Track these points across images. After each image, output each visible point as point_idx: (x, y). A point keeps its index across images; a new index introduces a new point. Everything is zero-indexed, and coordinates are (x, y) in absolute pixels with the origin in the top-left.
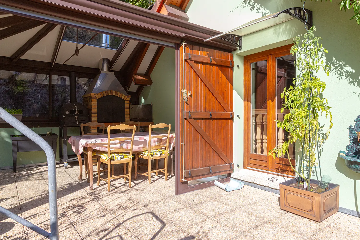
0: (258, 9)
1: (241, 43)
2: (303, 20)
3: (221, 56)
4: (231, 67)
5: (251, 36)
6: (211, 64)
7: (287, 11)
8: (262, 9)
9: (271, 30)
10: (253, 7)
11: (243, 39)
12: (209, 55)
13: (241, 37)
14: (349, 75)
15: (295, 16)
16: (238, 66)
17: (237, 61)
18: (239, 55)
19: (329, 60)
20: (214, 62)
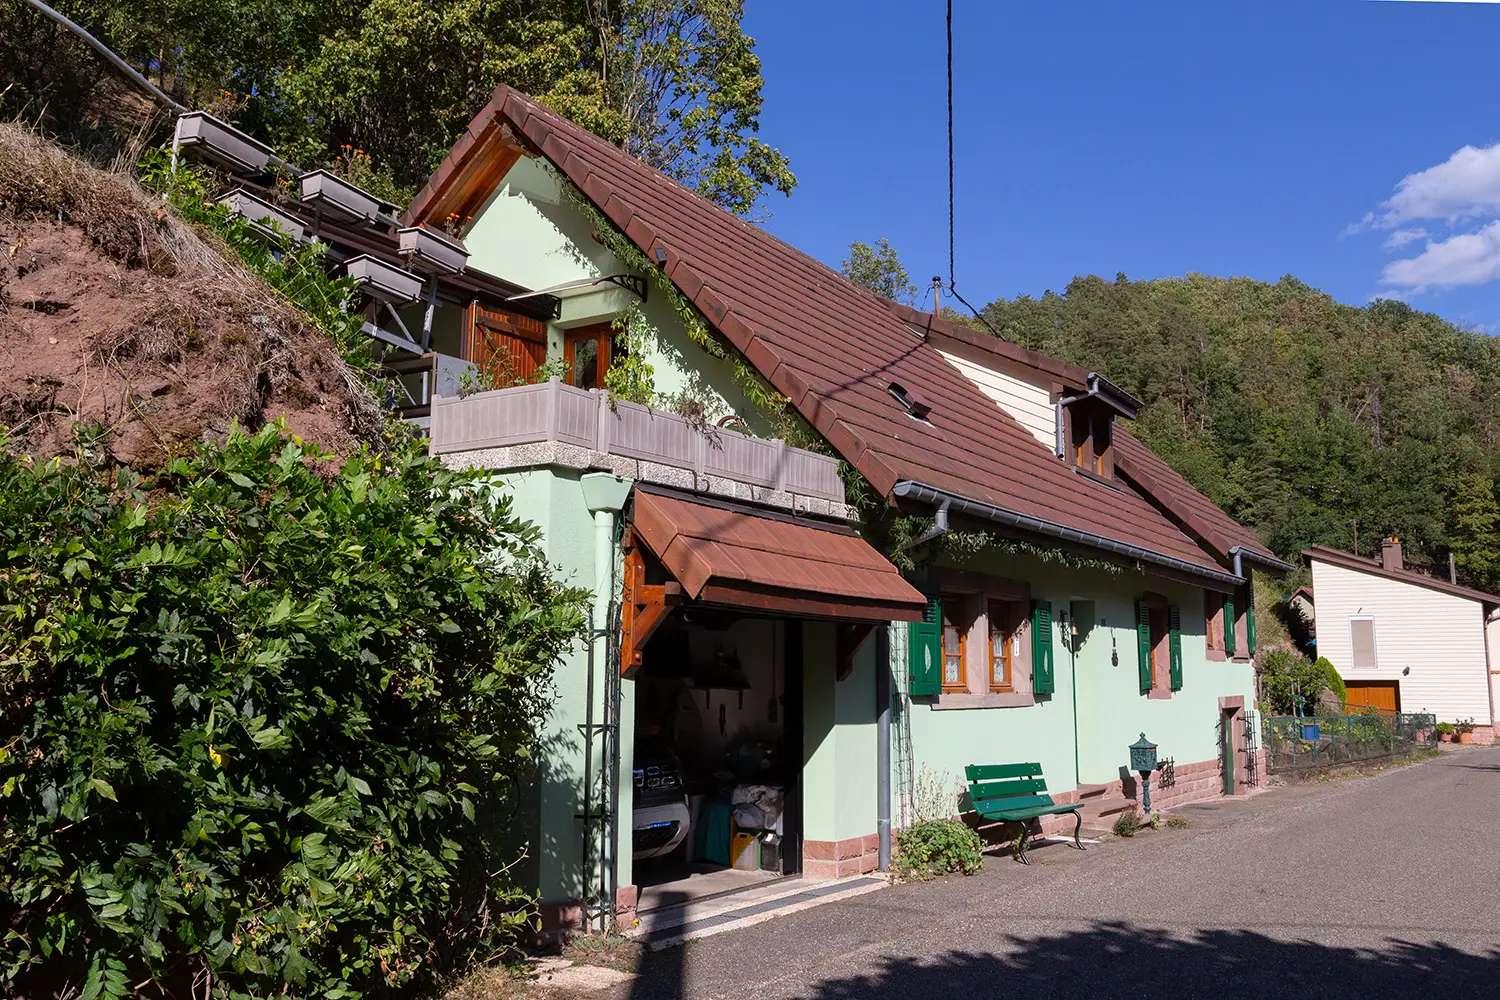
0: (585, 264)
1: (560, 309)
2: (635, 291)
3: (528, 325)
4: (544, 345)
5: (575, 300)
6: (511, 335)
7: (610, 279)
8: (590, 264)
9: (601, 295)
10: (578, 260)
11: (563, 303)
12: (509, 320)
13: (560, 300)
14: (678, 360)
15: (623, 285)
16: (555, 344)
17: (552, 336)
18: (555, 327)
19: (660, 343)
20: (517, 333)
